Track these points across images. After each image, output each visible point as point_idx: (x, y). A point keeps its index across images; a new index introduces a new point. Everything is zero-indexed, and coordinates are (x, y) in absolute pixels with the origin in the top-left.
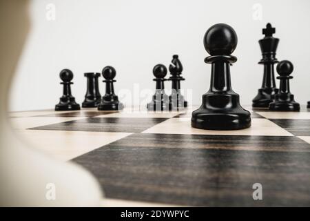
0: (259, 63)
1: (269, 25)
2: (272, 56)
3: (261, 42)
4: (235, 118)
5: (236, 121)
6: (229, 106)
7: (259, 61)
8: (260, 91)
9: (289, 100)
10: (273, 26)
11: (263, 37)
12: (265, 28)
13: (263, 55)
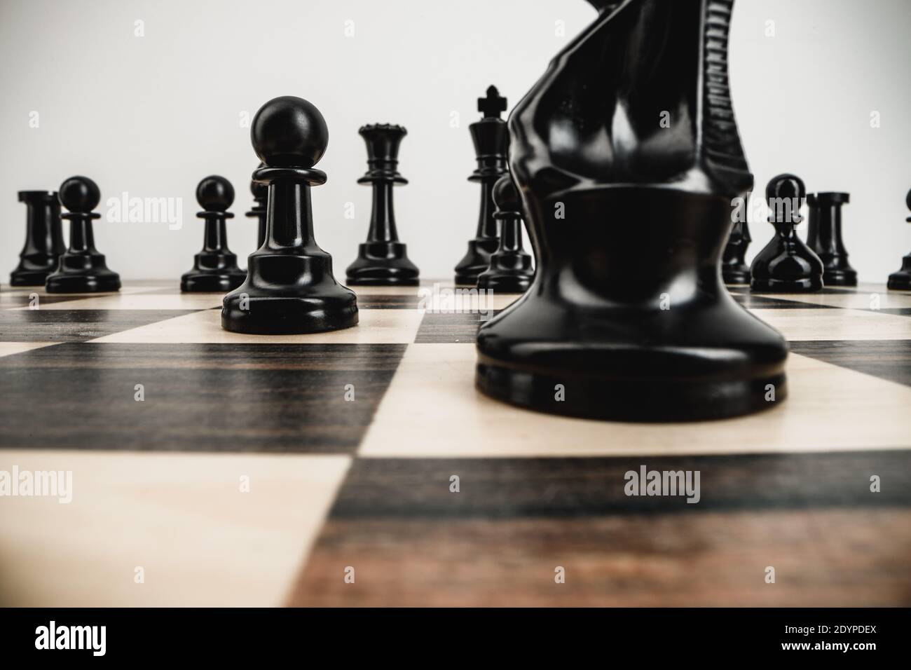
0: (471, 179)
1: (492, 91)
2: (499, 163)
3: (475, 128)
4: (314, 307)
5: (317, 314)
6: (305, 279)
7: (471, 174)
8: (473, 245)
9: (519, 266)
10: (502, 94)
11: (478, 117)
12: (484, 96)
13: (479, 159)
